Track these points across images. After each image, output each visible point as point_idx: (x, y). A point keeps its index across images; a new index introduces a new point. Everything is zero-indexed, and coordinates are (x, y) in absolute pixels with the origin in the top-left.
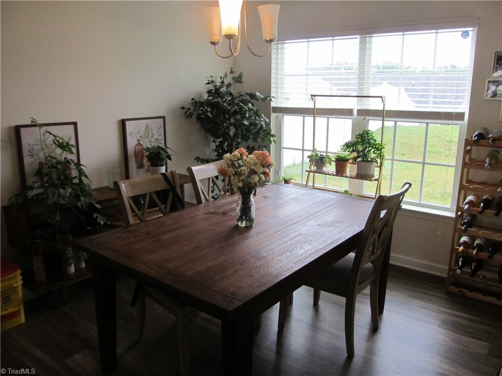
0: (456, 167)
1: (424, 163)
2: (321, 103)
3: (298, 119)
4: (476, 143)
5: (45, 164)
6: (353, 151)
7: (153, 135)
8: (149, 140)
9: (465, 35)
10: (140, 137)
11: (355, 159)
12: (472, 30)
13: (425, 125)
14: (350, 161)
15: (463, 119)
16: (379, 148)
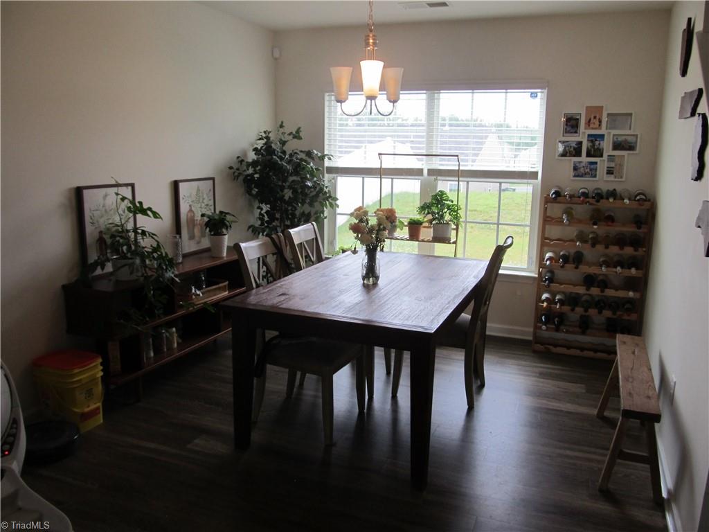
0: (531, 226)
1: (498, 224)
2: (389, 163)
3: (357, 181)
4: (555, 200)
5: (105, 234)
6: (428, 213)
7: (204, 199)
8: (199, 206)
9: (534, 96)
10: (192, 202)
11: (430, 222)
12: (541, 92)
13: (498, 184)
14: (424, 225)
15: (537, 179)
16: (454, 210)
